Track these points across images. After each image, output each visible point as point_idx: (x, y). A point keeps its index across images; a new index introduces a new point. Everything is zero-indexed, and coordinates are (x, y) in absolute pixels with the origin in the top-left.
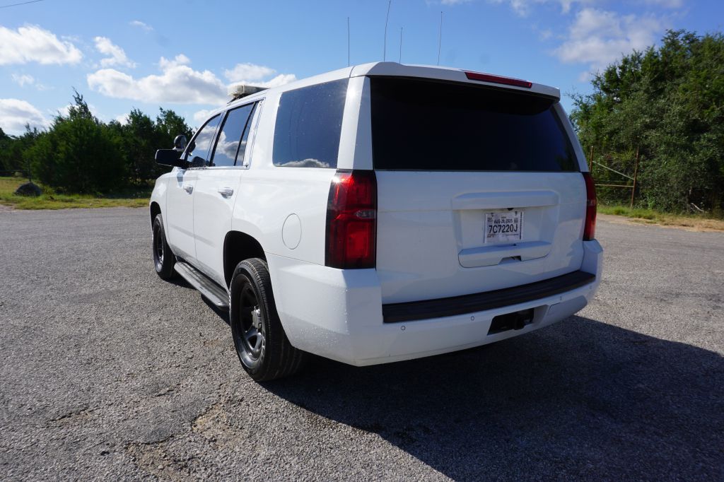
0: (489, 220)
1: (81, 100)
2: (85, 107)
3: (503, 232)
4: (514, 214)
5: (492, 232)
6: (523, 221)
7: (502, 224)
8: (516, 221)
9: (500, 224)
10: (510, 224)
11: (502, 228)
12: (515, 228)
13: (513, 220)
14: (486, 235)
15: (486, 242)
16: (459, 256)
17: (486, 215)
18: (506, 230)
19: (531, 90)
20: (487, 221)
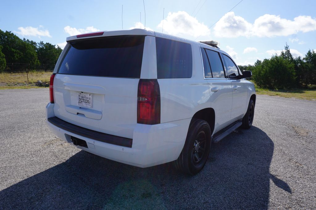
0: (79, 96)
1: (287, 48)
2: (289, 51)
4: (89, 95)
5: (80, 101)
9: (84, 99)
10: (87, 100)
11: (85, 101)
12: (89, 102)
13: (89, 98)
14: (78, 102)
15: (77, 105)
16: (66, 107)
17: (78, 93)
18: (86, 102)
19: (103, 36)
20: (78, 96)
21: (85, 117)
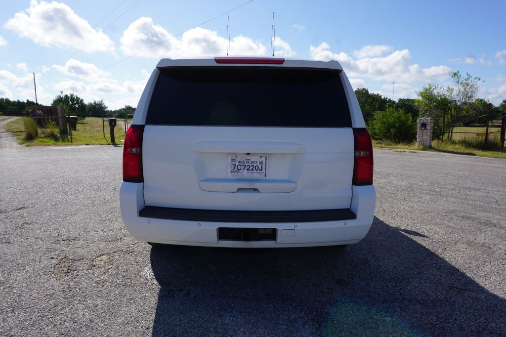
0: (233, 160)
3: (247, 170)
4: (259, 158)
5: (236, 169)
6: (267, 163)
7: (247, 165)
8: (261, 163)
9: (245, 164)
10: (255, 165)
11: (246, 168)
12: (260, 168)
13: (258, 162)
14: (230, 171)
15: (230, 175)
16: (200, 183)
17: (229, 157)
18: (250, 169)
19: (283, 65)
20: (230, 161)
21: (259, 192)
